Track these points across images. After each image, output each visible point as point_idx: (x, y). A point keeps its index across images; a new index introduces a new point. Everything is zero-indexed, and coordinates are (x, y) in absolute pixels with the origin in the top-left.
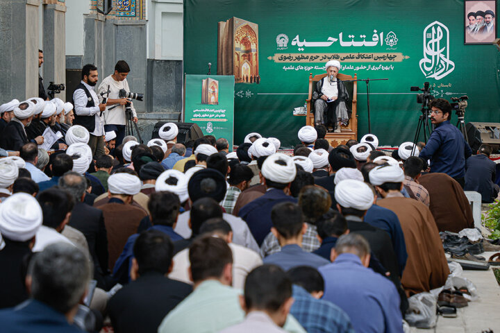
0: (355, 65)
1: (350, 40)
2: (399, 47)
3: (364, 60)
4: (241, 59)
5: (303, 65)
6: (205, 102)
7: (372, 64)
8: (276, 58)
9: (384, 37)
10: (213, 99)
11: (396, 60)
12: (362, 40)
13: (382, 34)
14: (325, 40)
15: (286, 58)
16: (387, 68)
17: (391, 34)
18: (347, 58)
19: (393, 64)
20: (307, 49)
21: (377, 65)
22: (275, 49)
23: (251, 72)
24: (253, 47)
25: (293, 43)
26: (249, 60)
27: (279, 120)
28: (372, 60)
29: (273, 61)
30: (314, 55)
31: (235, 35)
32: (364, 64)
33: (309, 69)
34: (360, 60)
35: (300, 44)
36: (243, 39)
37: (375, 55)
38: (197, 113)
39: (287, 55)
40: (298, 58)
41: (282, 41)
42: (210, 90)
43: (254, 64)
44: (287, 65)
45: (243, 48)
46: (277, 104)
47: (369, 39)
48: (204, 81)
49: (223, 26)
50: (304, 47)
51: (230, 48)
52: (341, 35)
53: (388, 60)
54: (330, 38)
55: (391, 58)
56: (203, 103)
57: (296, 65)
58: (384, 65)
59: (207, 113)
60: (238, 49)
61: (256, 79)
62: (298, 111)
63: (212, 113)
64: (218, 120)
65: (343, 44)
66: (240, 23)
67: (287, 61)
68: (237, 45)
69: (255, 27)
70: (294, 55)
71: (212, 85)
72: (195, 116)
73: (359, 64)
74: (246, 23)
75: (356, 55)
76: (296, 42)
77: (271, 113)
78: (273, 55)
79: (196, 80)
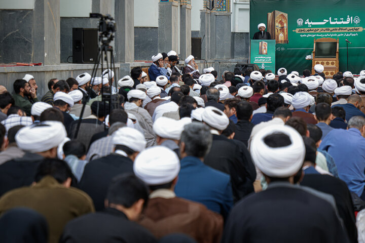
0: (338, 33)
1: (335, 21)
2: (360, 24)
3: (342, 31)
4: (279, 31)
5: (310, 34)
6: (261, 53)
7: (347, 33)
8: (297, 30)
9: (353, 19)
10: (265, 52)
11: (359, 30)
12: (341, 21)
13: (352, 18)
14: (323, 21)
15: (302, 31)
16: (354, 35)
17: (357, 18)
18: (334, 30)
19: (358, 33)
20: (313, 26)
21: (349, 33)
22: (296, 26)
23: (284, 38)
24: (285, 25)
25: (306, 23)
26: (283, 32)
27: (298, 62)
28: (347, 31)
29: (295, 32)
30: (317, 29)
31: (276, 19)
32: (342, 33)
33: (314, 36)
34: (340, 31)
35: (309, 23)
36: (280, 21)
37: (348, 28)
38: (256, 59)
39: (303, 29)
40: (308, 31)
41: (300, 22)
42: (263, 47)
43: (286, 33)
44: (302, 34)
45: (280, 26)
46: (297, 54)
47: (345, 20)
48: (260, 43)
49: (270, 15)
50: (311, 25)
51: (273, 26)
52: (330, 18)
53: (355, 31)
54: (325, 20)
55: (356, 30)
56: (259, 54)
57: (307, 34)
58: (353, 33)
59: (262, 59)
60: (277, 26)
61: (286, 41)
62: (308, 57)
63: (264, 59)
64: (267, 62)
65: (331, 23)
66: (278, 13)
67: (303, 32)
68: (277, 24)
69: (286, 15)
70: (306, 29)
71: (264, 44)
72: (256, 60)
73: (340, 33)
74: (282, 13)
75: (338, 28)
76: (307, 22)
77: (294, 58)
78: (295, 29)
79: (256, 42)
